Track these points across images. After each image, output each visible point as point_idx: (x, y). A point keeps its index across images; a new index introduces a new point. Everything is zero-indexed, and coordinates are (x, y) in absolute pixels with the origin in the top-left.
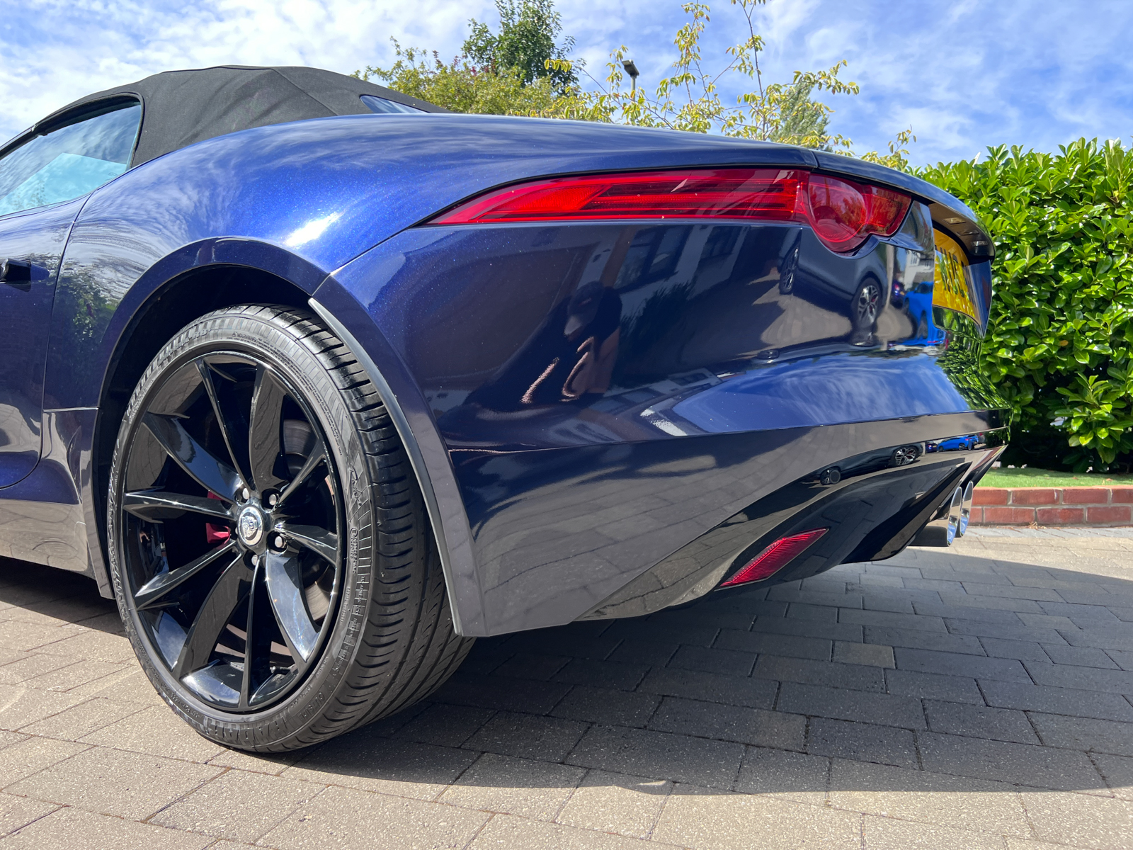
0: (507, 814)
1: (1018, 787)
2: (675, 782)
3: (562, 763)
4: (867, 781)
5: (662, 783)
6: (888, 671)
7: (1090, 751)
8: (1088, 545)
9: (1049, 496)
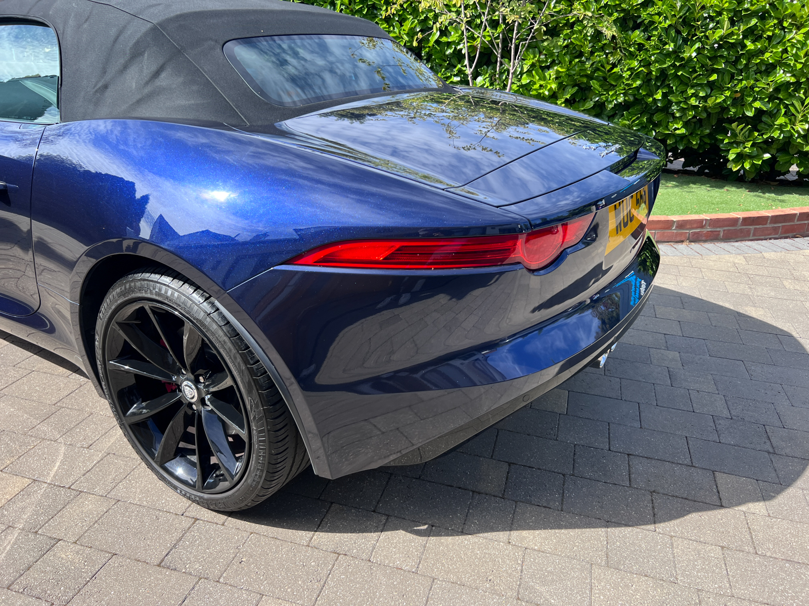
0: (346, 555)
1: (608, 524)
2: (433, 526)
3: (374, 511)
4: (532, 522)
5: (426, 527)
6: (561, 416)
7: (654, 492)
8: (715, 265)
9: (700, 223)
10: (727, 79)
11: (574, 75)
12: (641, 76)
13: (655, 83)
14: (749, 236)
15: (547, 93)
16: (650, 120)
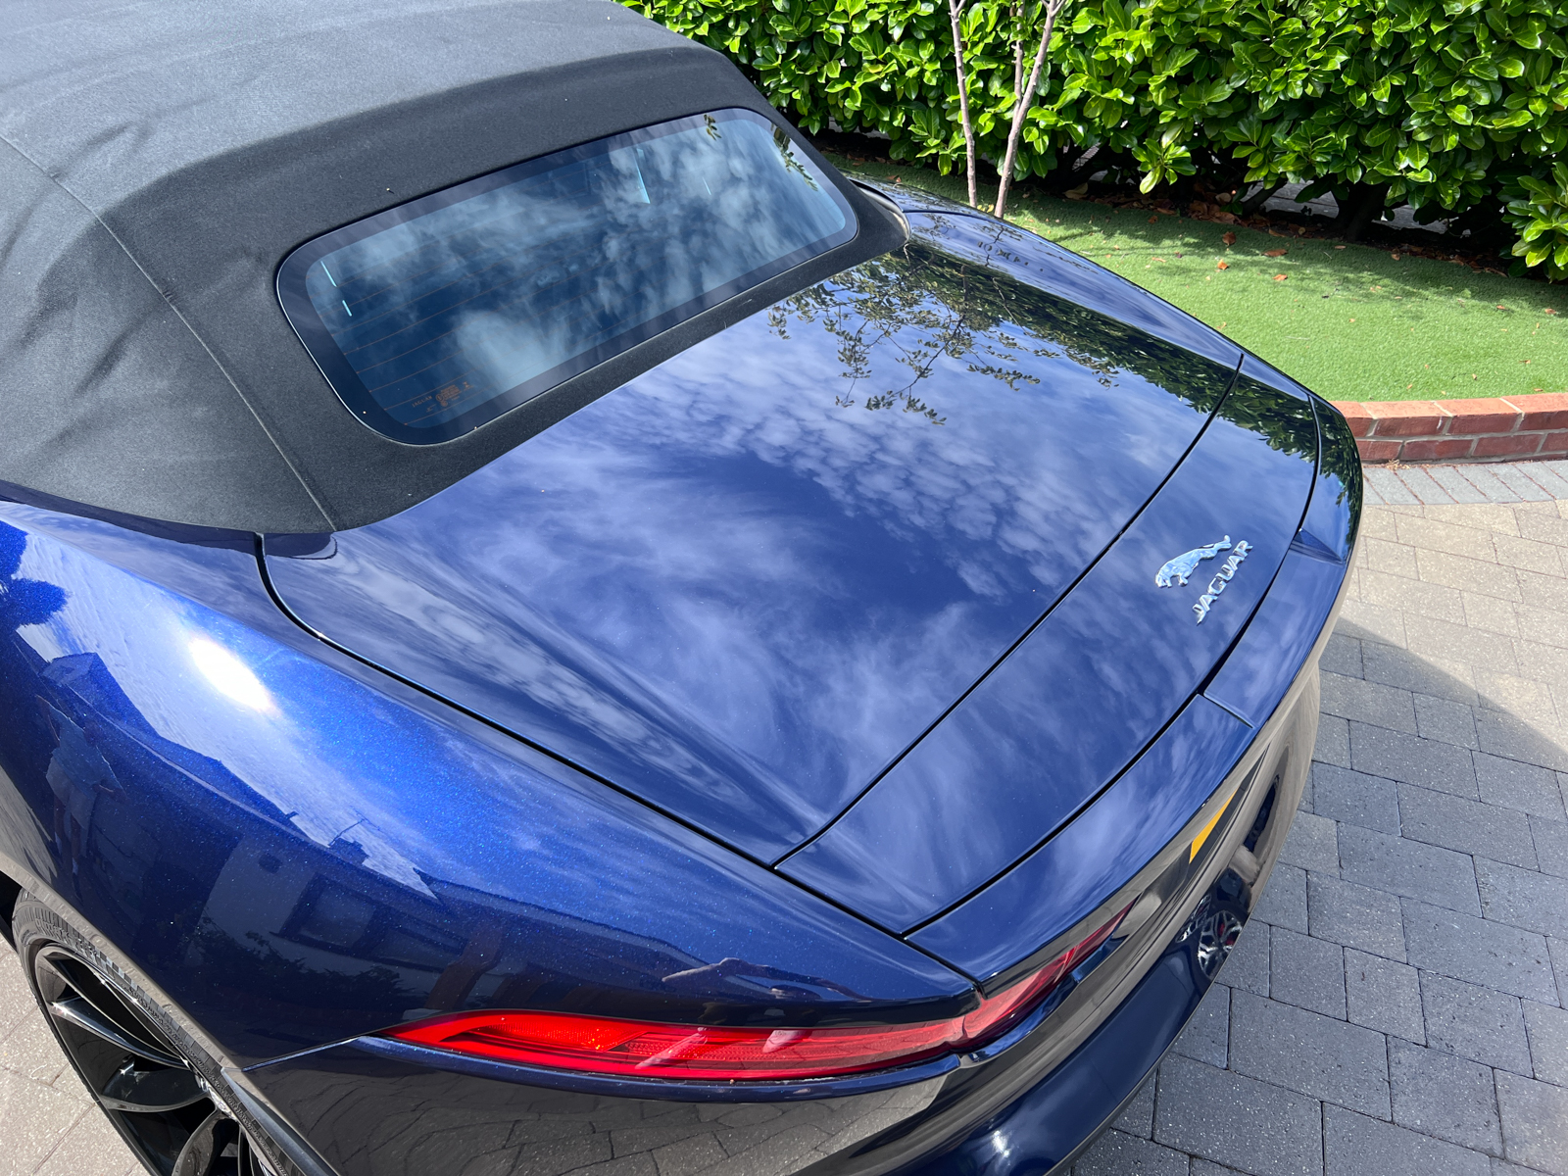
8: (1448, 537)
9: (1430, 425)
10: (1543, 69)
11: (1194, 23)
12: (1349, 43)
13: (1378, 60)
14: (1534, 451)
15: (1130, 58)
16: (1355, 142)
